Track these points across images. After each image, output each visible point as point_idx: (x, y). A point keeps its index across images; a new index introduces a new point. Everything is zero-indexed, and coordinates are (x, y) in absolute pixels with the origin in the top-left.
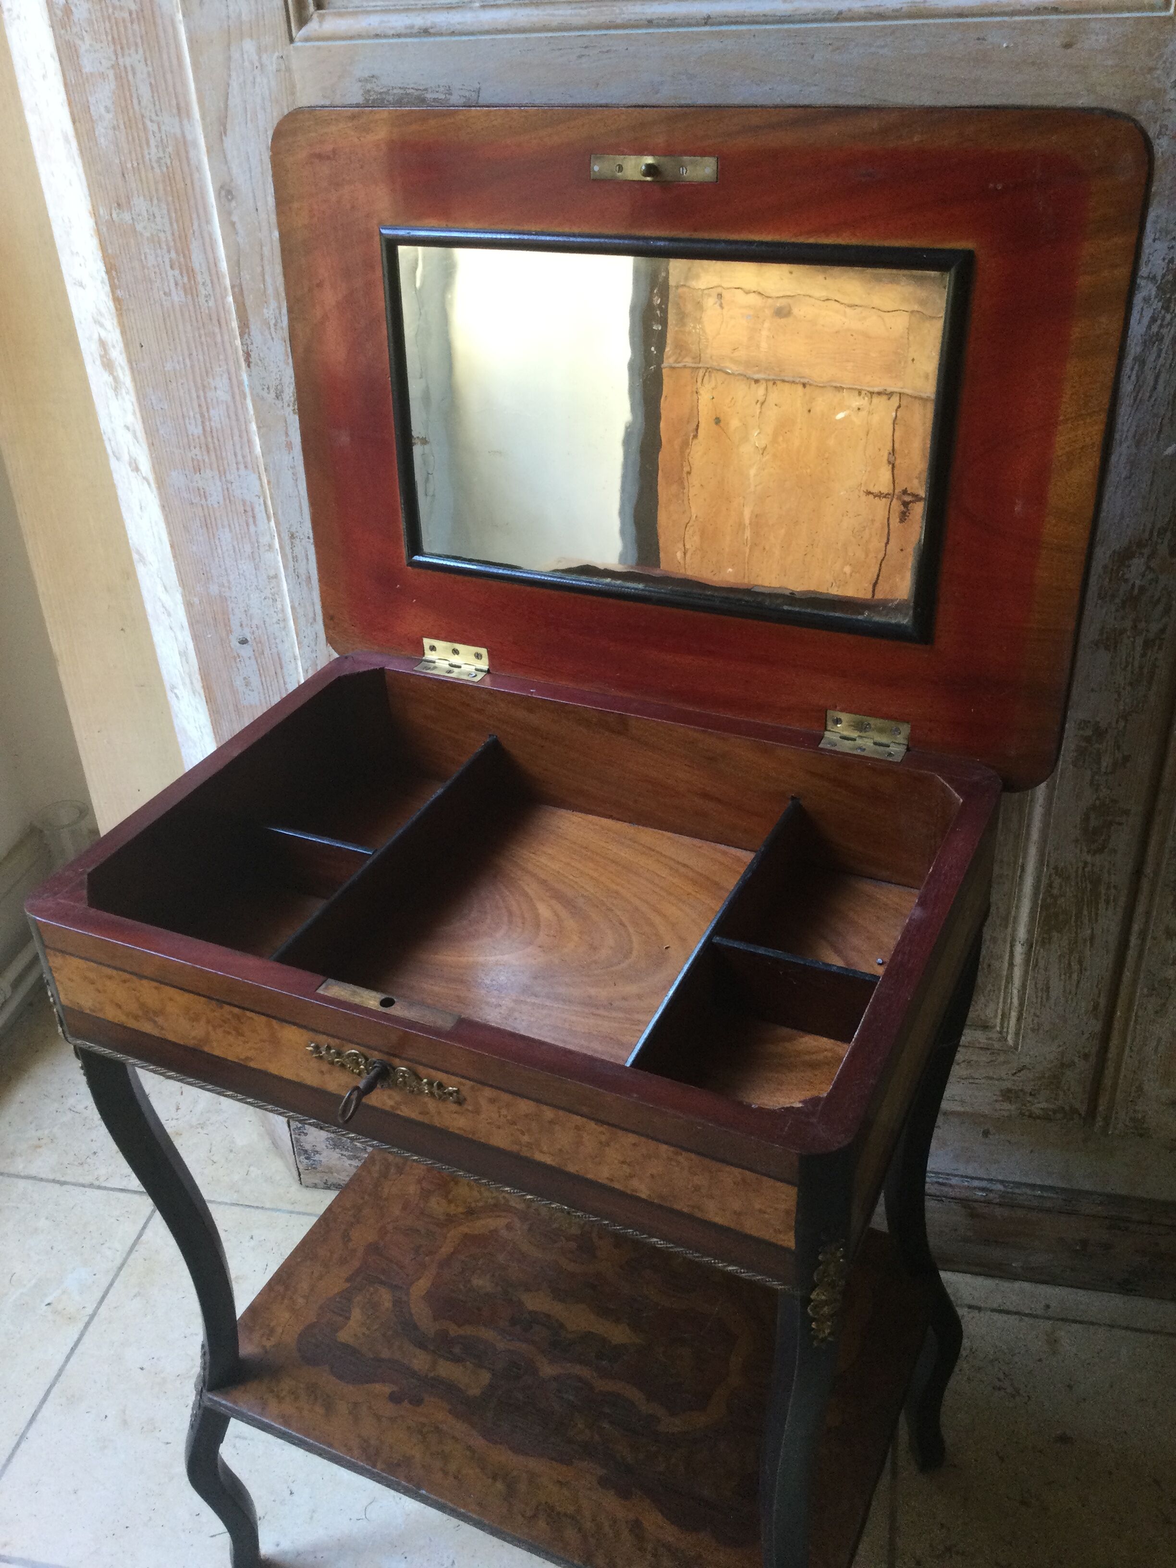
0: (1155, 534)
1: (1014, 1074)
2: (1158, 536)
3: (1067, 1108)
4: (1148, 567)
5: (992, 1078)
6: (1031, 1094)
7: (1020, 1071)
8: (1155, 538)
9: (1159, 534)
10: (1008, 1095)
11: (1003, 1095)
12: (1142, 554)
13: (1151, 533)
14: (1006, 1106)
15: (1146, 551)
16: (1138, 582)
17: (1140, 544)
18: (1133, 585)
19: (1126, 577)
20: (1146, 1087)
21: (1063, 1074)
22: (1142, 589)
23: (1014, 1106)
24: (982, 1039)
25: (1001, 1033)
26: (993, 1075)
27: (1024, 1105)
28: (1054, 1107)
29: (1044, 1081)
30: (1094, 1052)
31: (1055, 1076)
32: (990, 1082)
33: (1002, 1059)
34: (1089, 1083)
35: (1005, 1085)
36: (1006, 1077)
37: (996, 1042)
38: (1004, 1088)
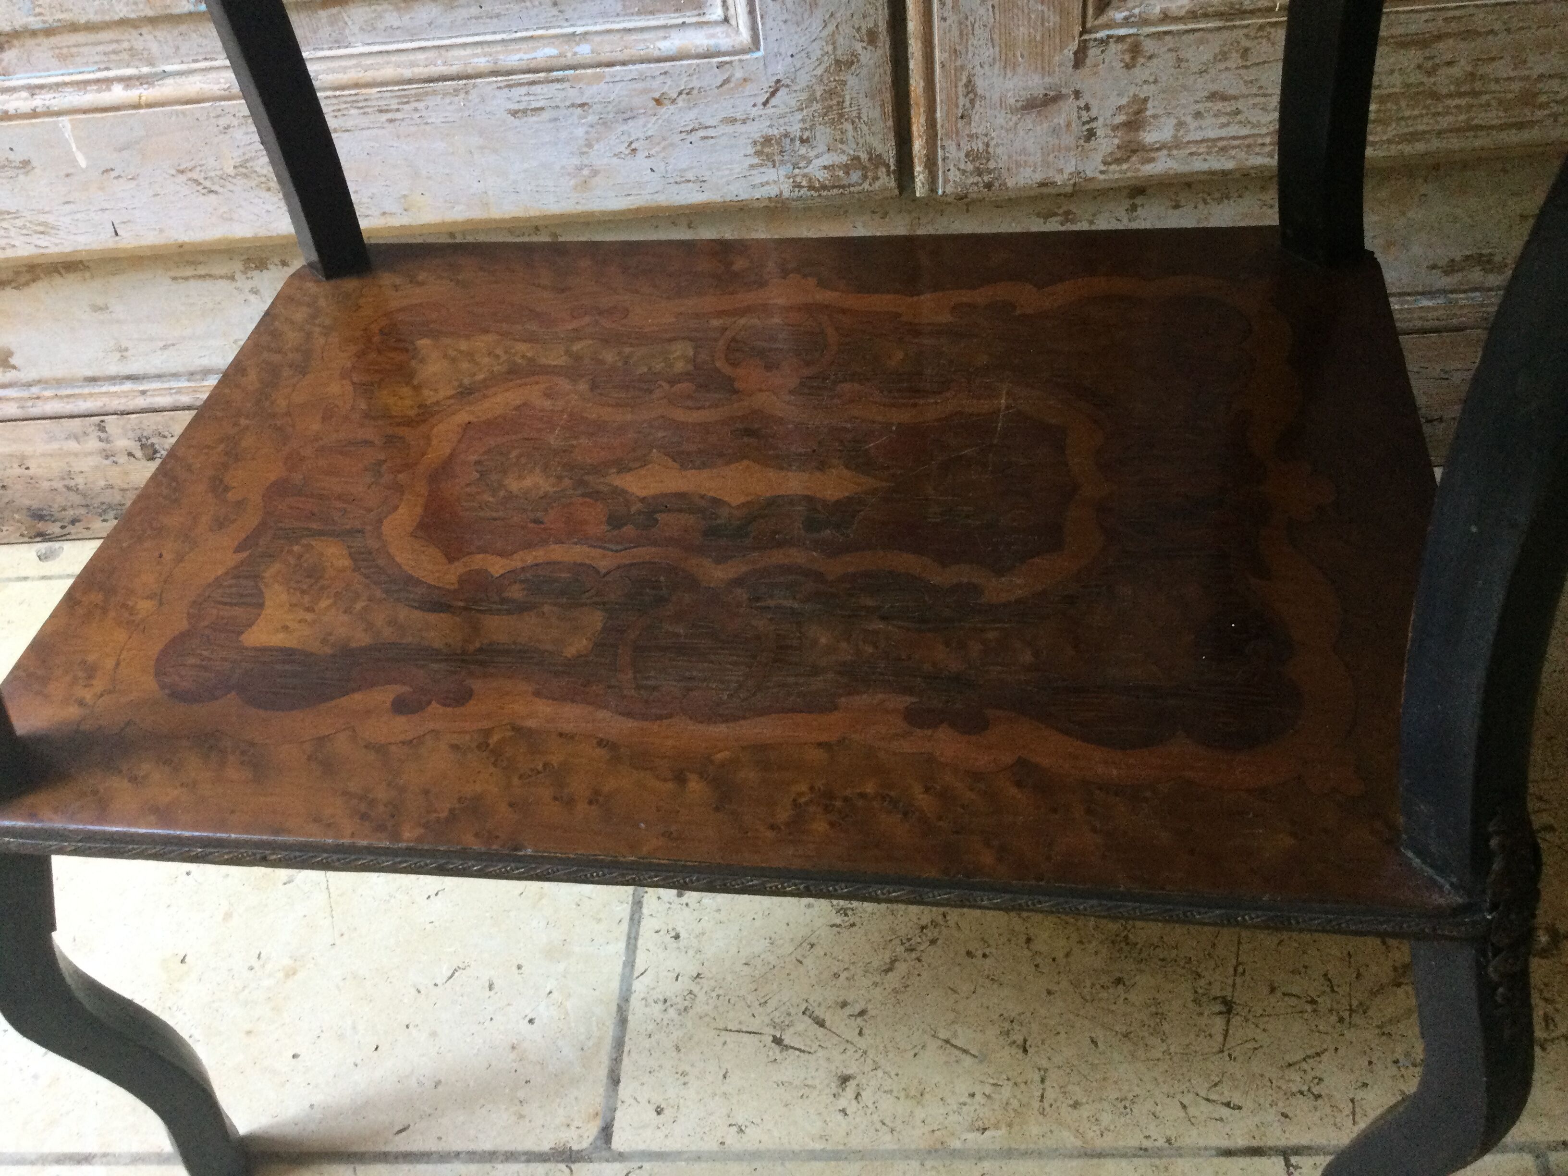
1: (765, 104)
3: (864, 156)
5: (733, 121)
6: (803, 141)
7: (773, 94)
10: (767, 149)
11: (758, 153)
14: (771, 174)
20: (981, 84)
21: (844, 83)
23: (782, 171)
24: (698, 40)
25: (726, 20)
26: (730, 113)
27: (795, 166)
28: (844, 159)
29: (816, 106)
30: (883, 27)
31: (831, 93)
32: (729, 129)
33: (739, 74)
34: (888, 96)
35: (757, 130)
36: (754, 112)
37: (722, 39)
38: (757, 136)
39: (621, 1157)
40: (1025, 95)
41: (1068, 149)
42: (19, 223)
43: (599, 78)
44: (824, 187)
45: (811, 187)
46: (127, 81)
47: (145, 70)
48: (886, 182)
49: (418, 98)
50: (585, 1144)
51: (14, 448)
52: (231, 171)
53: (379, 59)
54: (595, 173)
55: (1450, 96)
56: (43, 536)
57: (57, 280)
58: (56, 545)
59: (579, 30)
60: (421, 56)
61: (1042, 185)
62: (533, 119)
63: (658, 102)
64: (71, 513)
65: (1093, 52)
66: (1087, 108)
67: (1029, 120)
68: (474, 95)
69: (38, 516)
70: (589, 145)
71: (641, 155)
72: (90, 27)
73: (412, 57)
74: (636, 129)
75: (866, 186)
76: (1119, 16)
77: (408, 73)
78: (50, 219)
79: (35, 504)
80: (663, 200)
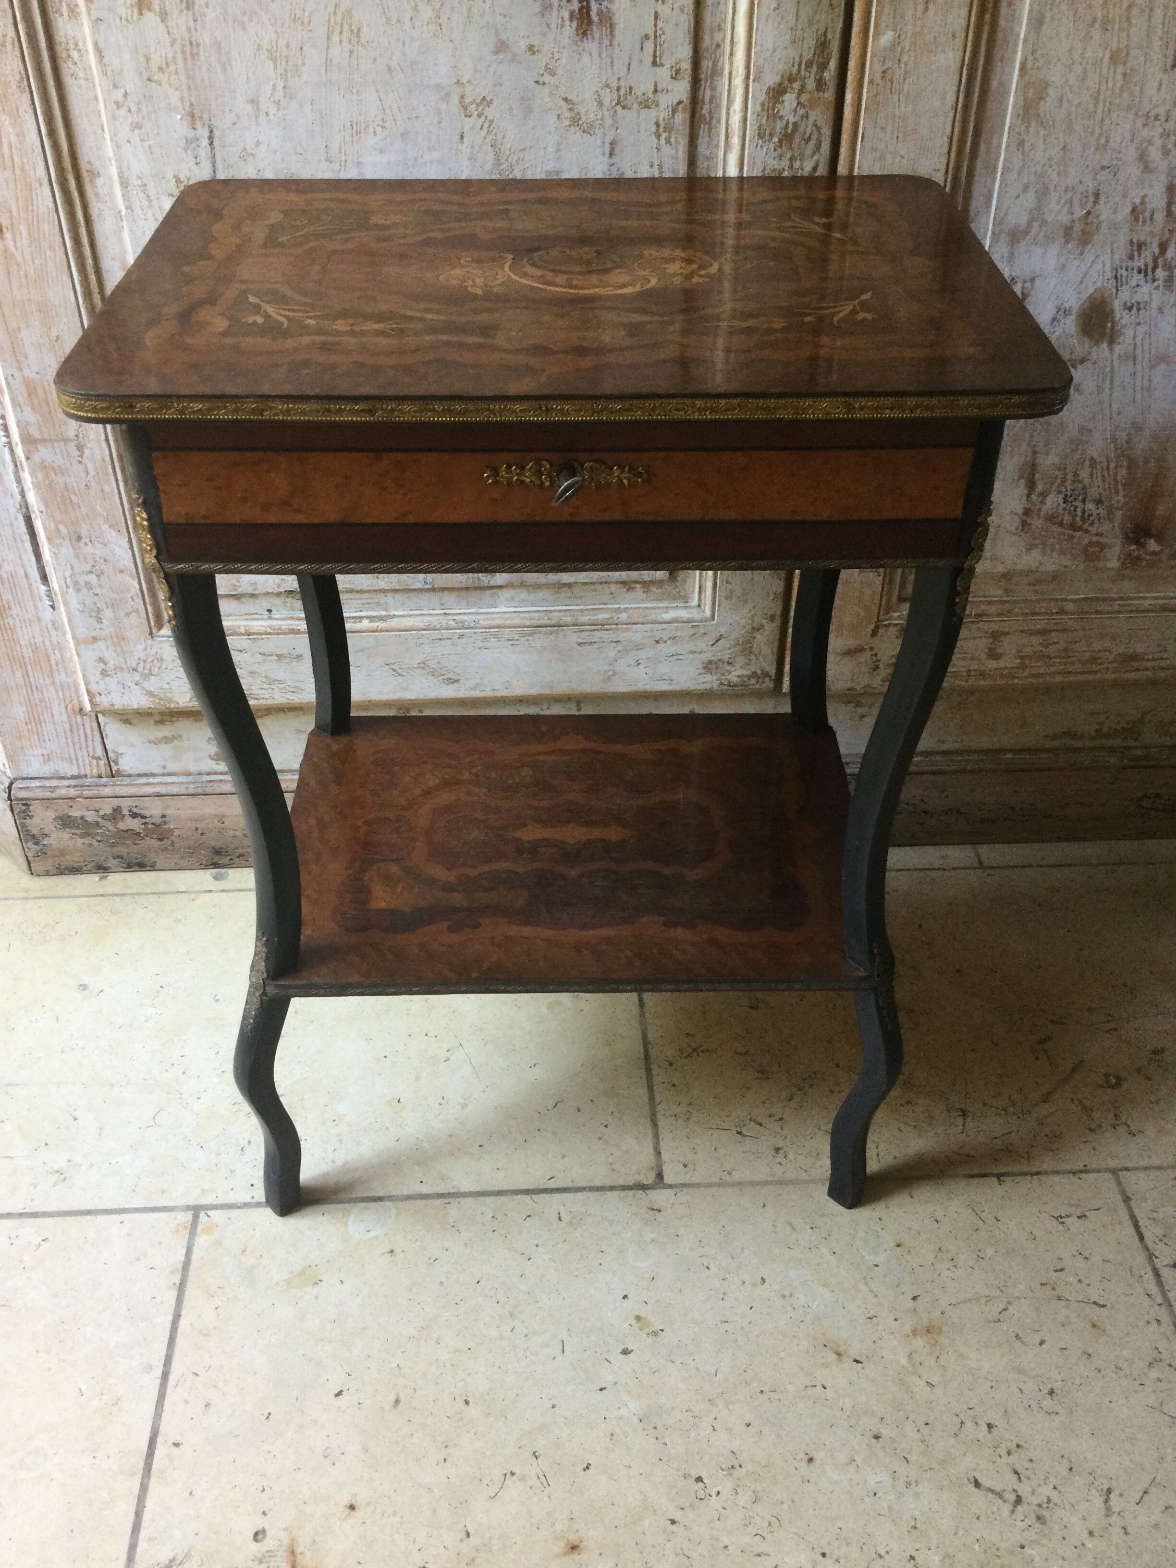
0: (803, 66)
1: (713, 645)
2: (806, 70)
3: (759, 672)
4: (799, 103)
5: (693, 652)
6: (729, 663)
7: (718, 641)
8: (803, 73)
9: (807, 67)
10: (709, 666)
11: (704, 668)
12: (792, 88)
13: (800, 65)
14: (708, 678)
15: (796, 85)
16: (792, 120)
17: (791, 79)
18: (788, 122)
19: (781, 113)
21: (754, 638)
22: (795, 125)
23: (715, 678)
24: (684, 614)
25: (699, 606)
26: (693, 648)
27: (723, 675)
28: (749, 673)
29: (738, 648)
30: (779, 613)
31: (748, 642)
32: (691, 656)
33: (702, 631)
34: (776, 644)
35: (704, 657)
36: (706, 649)
37: (696, 615)
38: (705, 660)
39: (671, 1187)
40: (846, 648)
41: (864, 674)
42: (282, 686)
43: (628, 629)
44: (735, 685)
45: (729, 685)
46: (371, 619)
47: (384, 613)
48: (769, 684)
49: (531, 635)
50: (650, 1181)
51: (221, 811)
52: (416, 665)
53: (514, 615)
54: (615, 673)
55: (1055, 657)
56: (216, 865)
57: (281, 715)
58: (223, 871)
59: (623, 606)
60: (536, 615)
61: (849, 689)
62: (588, 647)
63: (657, 642)
64: (240, 851)
65: (881, 631)
66: (876, 655)
67: (847, 659)
68: (561, 635)
69: (218, 852)
70: (616, 661)
71: (641, 666)
72: (361, 592)
73: (531, 615)
74: (642, 654)
75: (757, 686)
76: (896, 615)
77: (528, 623)
78: (302, 685)
79: (218, 845)
80: (649, 688)
